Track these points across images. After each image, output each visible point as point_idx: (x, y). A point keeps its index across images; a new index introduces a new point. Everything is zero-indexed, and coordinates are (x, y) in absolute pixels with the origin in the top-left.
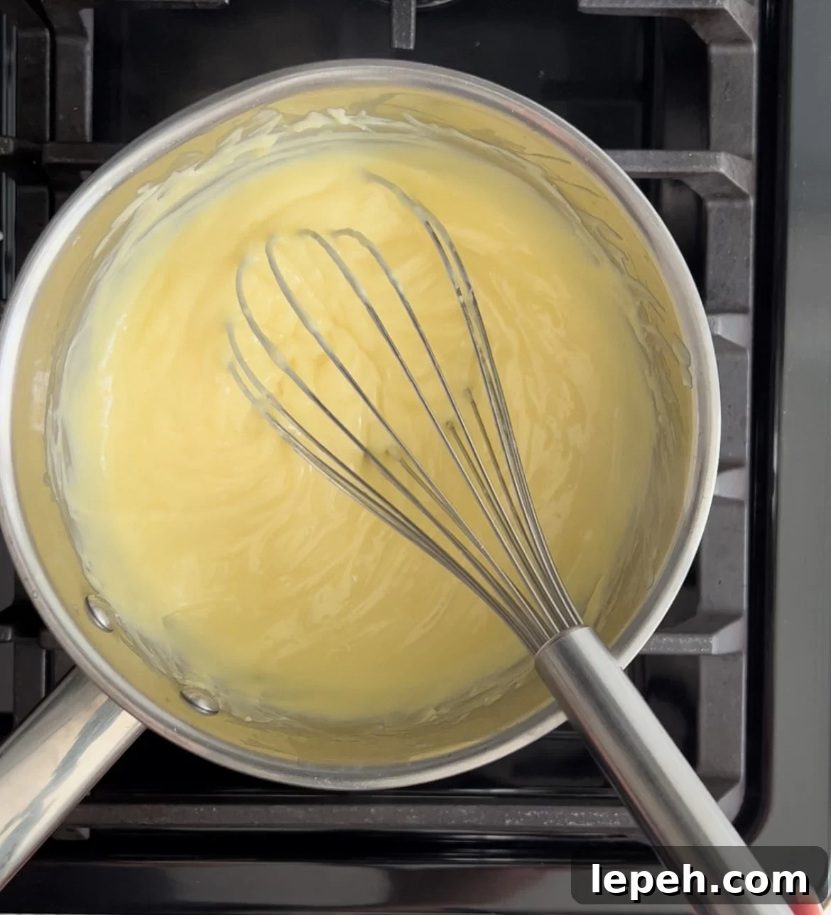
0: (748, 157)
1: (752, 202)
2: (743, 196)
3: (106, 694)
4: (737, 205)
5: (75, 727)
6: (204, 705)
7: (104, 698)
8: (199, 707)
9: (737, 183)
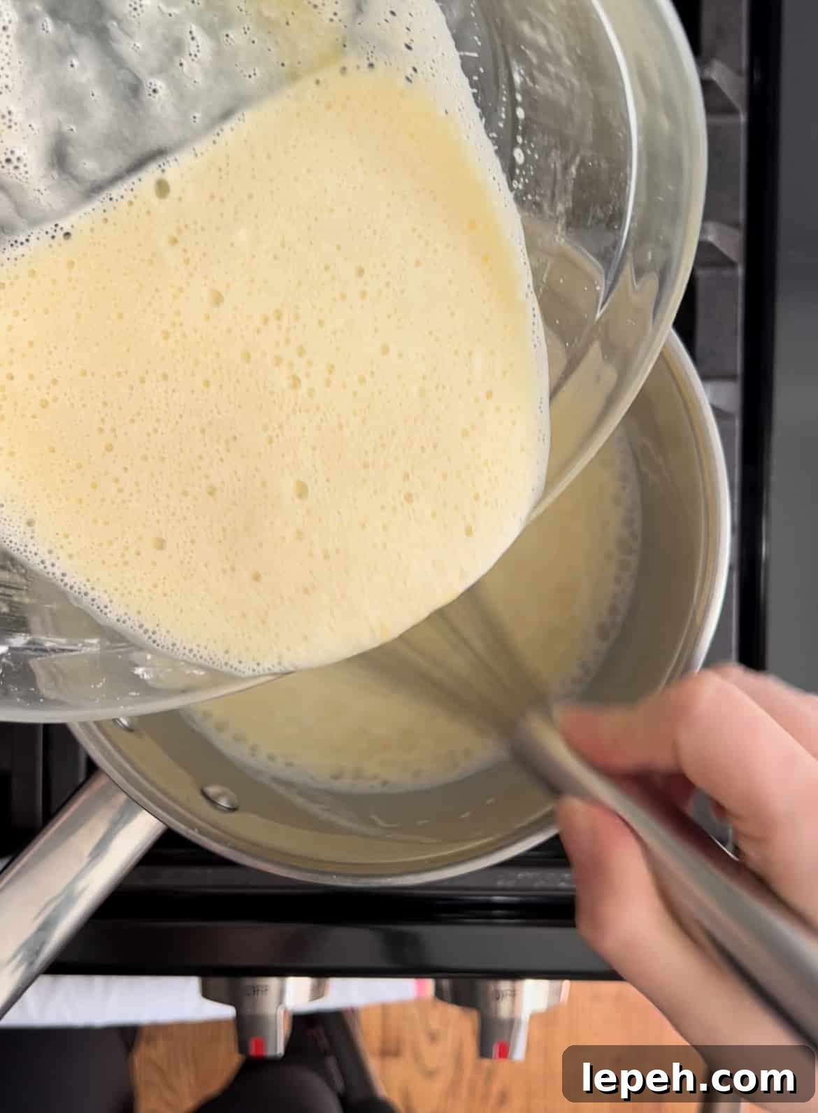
0: (736, 225)
1: (740, 271)
2: (732, 264)
3: (126, 793)
4: (726, 273)
5: (97, 826)
6: (223, 802)
7: (122, 798)
8: (219, 805)
9: (724, 250)
